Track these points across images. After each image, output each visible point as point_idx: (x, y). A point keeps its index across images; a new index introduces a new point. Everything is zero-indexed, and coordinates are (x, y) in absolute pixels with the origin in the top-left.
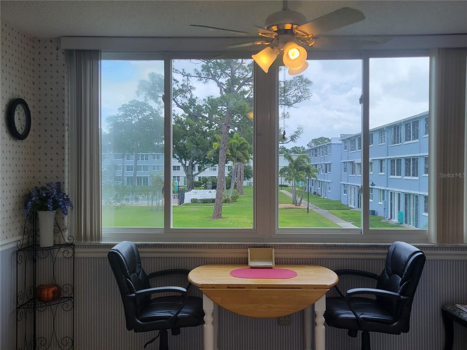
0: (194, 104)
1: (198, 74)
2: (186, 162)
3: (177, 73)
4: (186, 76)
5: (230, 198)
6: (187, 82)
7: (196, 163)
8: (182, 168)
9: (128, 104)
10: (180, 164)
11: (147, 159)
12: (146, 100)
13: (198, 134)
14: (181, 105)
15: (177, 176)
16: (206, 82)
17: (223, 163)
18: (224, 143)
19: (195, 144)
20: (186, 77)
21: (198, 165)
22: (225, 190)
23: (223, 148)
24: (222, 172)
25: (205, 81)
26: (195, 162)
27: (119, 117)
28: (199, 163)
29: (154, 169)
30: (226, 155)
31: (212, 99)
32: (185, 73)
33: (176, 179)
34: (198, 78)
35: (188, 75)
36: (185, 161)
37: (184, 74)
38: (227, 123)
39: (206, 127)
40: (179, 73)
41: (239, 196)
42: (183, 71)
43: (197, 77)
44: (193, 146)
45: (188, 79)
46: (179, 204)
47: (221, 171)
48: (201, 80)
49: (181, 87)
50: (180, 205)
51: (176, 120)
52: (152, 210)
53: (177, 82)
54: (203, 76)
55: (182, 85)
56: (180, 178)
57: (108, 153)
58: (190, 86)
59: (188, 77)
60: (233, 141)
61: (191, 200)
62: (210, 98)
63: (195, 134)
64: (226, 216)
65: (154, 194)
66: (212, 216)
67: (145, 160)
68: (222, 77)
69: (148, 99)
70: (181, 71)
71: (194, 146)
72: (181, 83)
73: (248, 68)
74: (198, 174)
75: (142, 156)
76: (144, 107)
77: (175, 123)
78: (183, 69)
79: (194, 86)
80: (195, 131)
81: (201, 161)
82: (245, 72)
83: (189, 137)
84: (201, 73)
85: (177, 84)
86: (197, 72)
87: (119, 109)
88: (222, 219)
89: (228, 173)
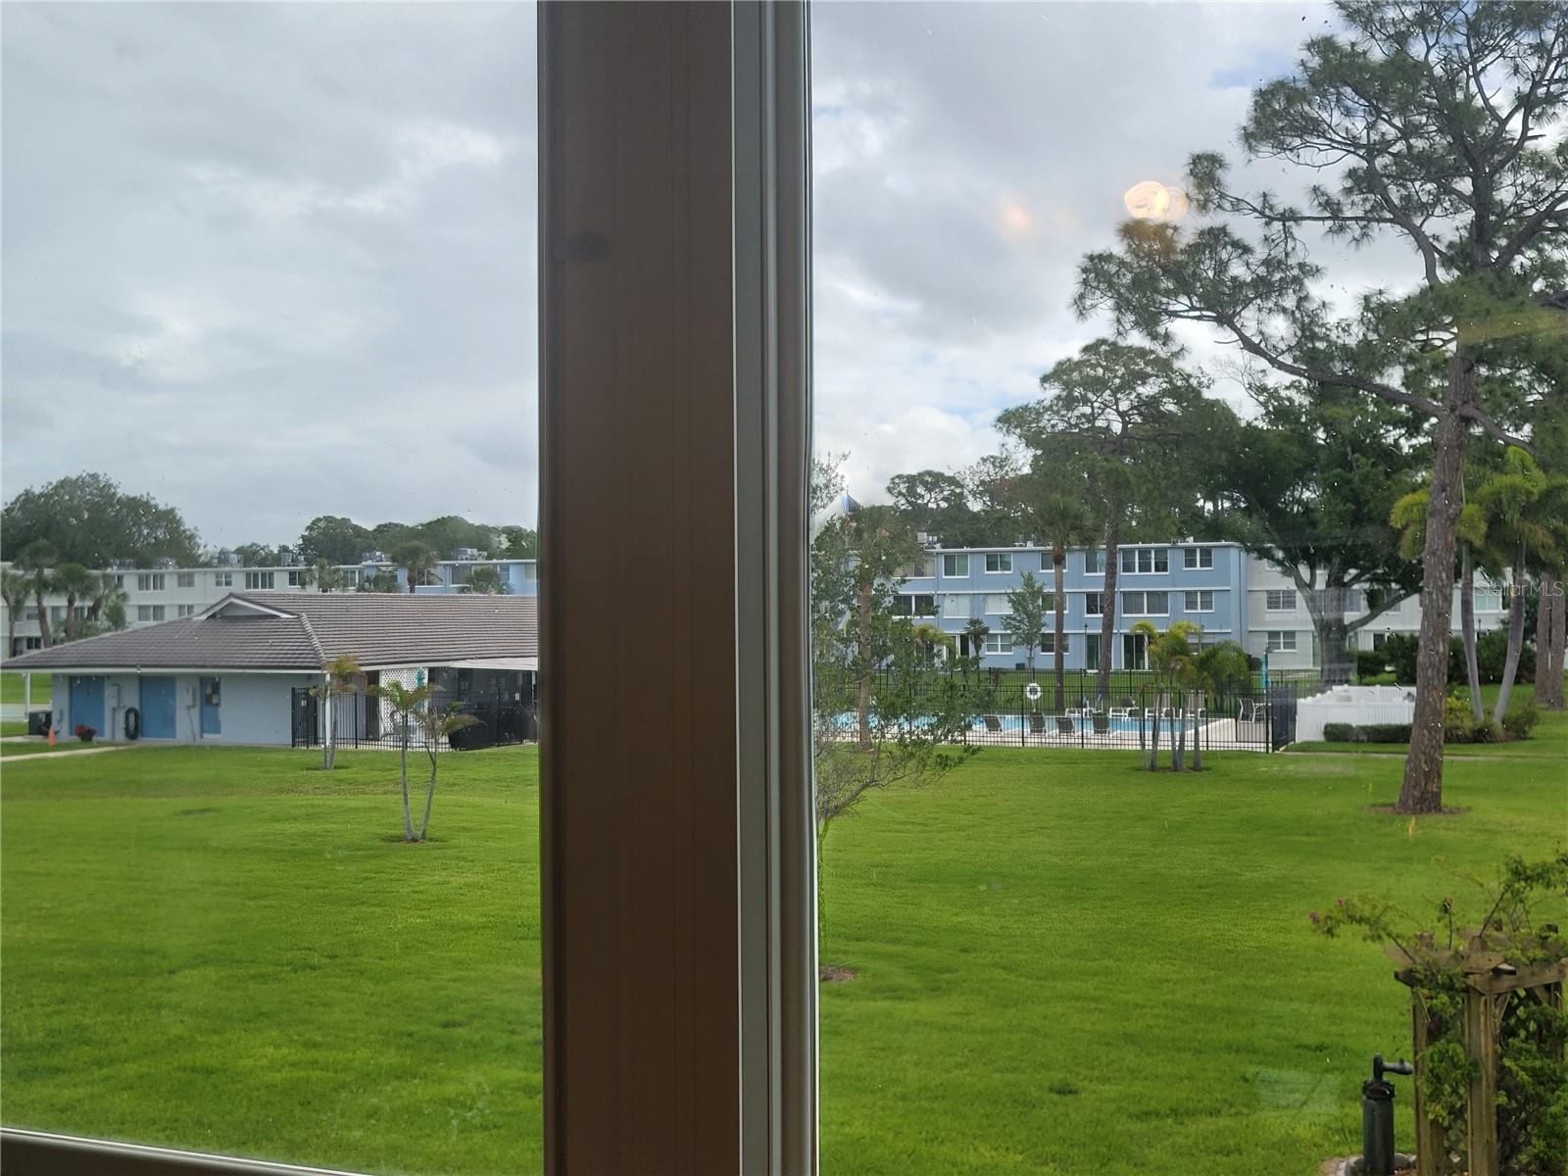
0: (1311, 330)
1: (1328, 204)
2: (1313, 576)
3: (1238, 210)
4: (1279, 220)
5: (1499, 724)
6: (1283, 244)
7: (1356, 579)
8: (1300, 598)
9: (1076, 356)
10: (1289, 584)
11: (1161, 566)
12: (1120, 333)
13: (1363, 460)
14: (1256, 340)
15: (1285, 633)
16: (1365, 235)
17: (1444, 575)
18: (1444, 490)
19: (1347, 501)
20: (1277, 225)
21: (1367, 586)
22: (1474, 686)
23: (1440, 512)
24: (1439, 615)
25: (1357, 233)
26: (1353, 572)
27: (1046, 409)
28: (1368, 576)
29: (1191, 604)
30: (1457, 539)
31: (1382, 305)
32: (1271, 208)
33: (1282, 640)
34: (1329, 223)
35: (1290, 217)
36: (1313, 568)
37: (1267, 212)
38: (1459, 403)
39: (1398, 431)
40: (1246, 211)
41: (1541, 714)
42: (1265, 199)
43: (1323, 219)
44: (1341, 507)
45: (1288, 234)
46: (1270, 745)
47: (1432, 607)
48: (1341, 229)
49: (1262, 271)
50: (1274, 750)
51: (1271, 409)
52: (1153, 768)
53: (1246, 250)
54: (1348, 214)
55: (1266, 263)
56: (1298, 638)
57: (1021, 546)
58: (1301, 266)
59: (1287, 224)
60: (1507, 480)
61: (1326, 727)
62: (1374, 299)
63: (1351, 462)
64: (1463, 801)
65: (1179, 702)
66: (1396, 800)
67: (1156, 570)
68: (1438, 211)
69: (1128, 326)
70: (1258, 204)
71: (1346, 508)
72: (1261, 253)
73: (1557, 162)
74: (1364, 621)
75: (1144, 553)
76: (1138, 365)
77: (1271, 422)
78: (1265, 195)
79: (1312, 260)
80: (1349, 449)
81: (1377, 567)
82: (1548, 178)
83: (1323, 472)
84: (1341, 199)
85: (1245, 257)
86: (1323, 199)
87: (1045, 379)
88: (1441, 817)
89: (1502, 617)
